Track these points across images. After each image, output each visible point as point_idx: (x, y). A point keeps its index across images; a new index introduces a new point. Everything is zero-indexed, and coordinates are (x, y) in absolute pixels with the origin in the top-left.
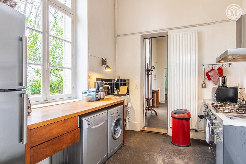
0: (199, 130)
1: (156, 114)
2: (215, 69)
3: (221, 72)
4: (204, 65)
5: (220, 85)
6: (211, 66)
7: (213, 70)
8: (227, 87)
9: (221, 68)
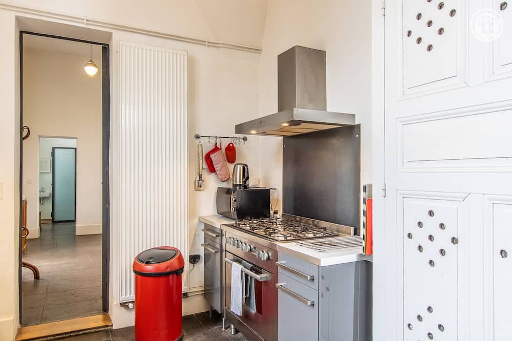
0: (191, 291)
1: (37, 276)
2: (221, 149)
3: (231, 154)
4: (198, 137)
5: (238, 183)
6: (213, 141)
7: (216, 149)
8: (249, 188)
9: (231, 145)
